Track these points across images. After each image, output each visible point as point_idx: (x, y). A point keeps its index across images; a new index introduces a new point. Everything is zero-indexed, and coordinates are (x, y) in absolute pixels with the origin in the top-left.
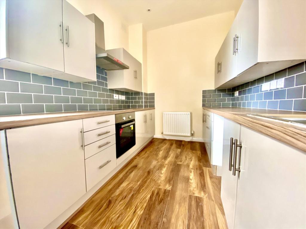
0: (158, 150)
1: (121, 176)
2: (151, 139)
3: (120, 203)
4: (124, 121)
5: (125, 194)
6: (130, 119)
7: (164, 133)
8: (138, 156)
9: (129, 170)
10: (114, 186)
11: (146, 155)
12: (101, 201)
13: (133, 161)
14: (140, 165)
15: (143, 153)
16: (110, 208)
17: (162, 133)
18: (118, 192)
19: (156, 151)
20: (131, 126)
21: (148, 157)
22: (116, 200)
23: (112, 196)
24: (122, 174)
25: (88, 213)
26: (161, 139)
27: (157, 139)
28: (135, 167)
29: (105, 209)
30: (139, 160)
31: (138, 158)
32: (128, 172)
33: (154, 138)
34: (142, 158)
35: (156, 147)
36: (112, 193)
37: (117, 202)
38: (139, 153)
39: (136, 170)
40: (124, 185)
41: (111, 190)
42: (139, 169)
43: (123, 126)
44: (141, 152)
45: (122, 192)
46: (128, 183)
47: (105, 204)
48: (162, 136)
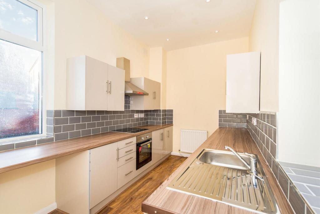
0: (172, 167)
1: (139, 184)
2: (168, 156)
3: (138, 200)
4: (143, 140)
5: (142, 195)
6: (147, 139)
7: (181, 150)
8: (154, 171)
9: (146, 180)
10: (134, 190)
11: (161, 170)
12: (126, 197)
13: (149, 175)
14: (154, 178)
15: (159, 168)
16: (132, 202)
17: (179, 151)
18: (137, 194)
19: (171, 167)
20: (148, 145)
21: (163, 172)
22: (136, 198)
23: (134, 195)
24: (140, 183)
25: (118, 203)
26: (178, 156)
27: (174, 156)
28: (151, 179)
29: (129, 202)
30: (154, 174)
31: (153, 172)
32: (144, 182)
33: (171, 155)
34: (158, 173)
35: (172, 164)
36: (134, 194)
37: (137, 199)
38: (155, 169)
39: (151, 182)
40: (141, 190)
41: (132, 192)
42: (154, 181)
43: (141, 145)
44: (156, 168)
45: (139, 194)
46: (144, 189)
47: (129, 199)
48: (179, 153)
